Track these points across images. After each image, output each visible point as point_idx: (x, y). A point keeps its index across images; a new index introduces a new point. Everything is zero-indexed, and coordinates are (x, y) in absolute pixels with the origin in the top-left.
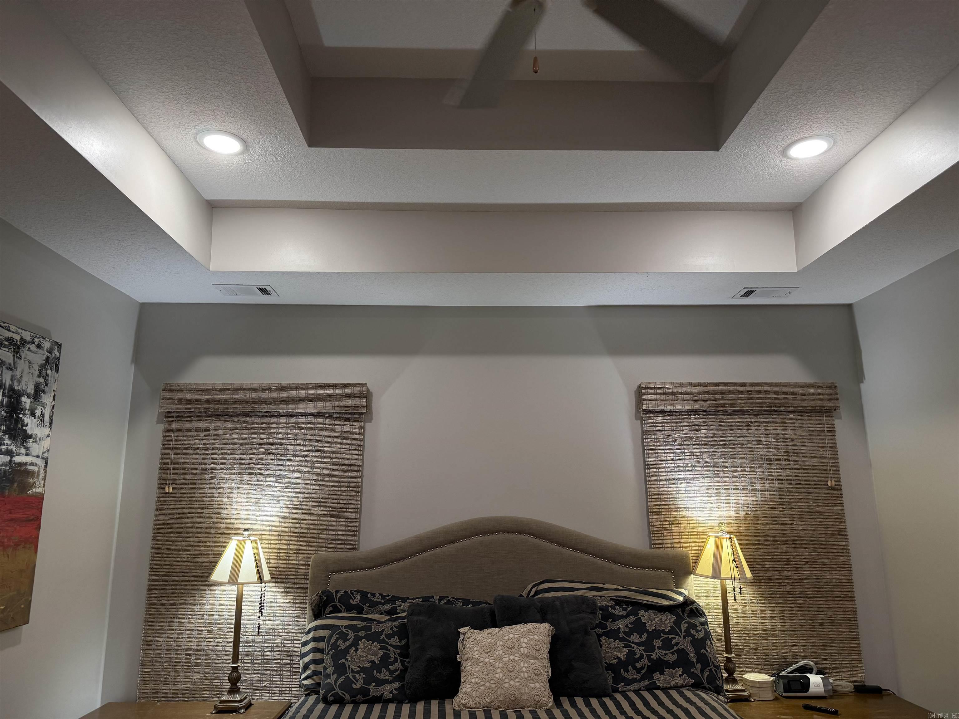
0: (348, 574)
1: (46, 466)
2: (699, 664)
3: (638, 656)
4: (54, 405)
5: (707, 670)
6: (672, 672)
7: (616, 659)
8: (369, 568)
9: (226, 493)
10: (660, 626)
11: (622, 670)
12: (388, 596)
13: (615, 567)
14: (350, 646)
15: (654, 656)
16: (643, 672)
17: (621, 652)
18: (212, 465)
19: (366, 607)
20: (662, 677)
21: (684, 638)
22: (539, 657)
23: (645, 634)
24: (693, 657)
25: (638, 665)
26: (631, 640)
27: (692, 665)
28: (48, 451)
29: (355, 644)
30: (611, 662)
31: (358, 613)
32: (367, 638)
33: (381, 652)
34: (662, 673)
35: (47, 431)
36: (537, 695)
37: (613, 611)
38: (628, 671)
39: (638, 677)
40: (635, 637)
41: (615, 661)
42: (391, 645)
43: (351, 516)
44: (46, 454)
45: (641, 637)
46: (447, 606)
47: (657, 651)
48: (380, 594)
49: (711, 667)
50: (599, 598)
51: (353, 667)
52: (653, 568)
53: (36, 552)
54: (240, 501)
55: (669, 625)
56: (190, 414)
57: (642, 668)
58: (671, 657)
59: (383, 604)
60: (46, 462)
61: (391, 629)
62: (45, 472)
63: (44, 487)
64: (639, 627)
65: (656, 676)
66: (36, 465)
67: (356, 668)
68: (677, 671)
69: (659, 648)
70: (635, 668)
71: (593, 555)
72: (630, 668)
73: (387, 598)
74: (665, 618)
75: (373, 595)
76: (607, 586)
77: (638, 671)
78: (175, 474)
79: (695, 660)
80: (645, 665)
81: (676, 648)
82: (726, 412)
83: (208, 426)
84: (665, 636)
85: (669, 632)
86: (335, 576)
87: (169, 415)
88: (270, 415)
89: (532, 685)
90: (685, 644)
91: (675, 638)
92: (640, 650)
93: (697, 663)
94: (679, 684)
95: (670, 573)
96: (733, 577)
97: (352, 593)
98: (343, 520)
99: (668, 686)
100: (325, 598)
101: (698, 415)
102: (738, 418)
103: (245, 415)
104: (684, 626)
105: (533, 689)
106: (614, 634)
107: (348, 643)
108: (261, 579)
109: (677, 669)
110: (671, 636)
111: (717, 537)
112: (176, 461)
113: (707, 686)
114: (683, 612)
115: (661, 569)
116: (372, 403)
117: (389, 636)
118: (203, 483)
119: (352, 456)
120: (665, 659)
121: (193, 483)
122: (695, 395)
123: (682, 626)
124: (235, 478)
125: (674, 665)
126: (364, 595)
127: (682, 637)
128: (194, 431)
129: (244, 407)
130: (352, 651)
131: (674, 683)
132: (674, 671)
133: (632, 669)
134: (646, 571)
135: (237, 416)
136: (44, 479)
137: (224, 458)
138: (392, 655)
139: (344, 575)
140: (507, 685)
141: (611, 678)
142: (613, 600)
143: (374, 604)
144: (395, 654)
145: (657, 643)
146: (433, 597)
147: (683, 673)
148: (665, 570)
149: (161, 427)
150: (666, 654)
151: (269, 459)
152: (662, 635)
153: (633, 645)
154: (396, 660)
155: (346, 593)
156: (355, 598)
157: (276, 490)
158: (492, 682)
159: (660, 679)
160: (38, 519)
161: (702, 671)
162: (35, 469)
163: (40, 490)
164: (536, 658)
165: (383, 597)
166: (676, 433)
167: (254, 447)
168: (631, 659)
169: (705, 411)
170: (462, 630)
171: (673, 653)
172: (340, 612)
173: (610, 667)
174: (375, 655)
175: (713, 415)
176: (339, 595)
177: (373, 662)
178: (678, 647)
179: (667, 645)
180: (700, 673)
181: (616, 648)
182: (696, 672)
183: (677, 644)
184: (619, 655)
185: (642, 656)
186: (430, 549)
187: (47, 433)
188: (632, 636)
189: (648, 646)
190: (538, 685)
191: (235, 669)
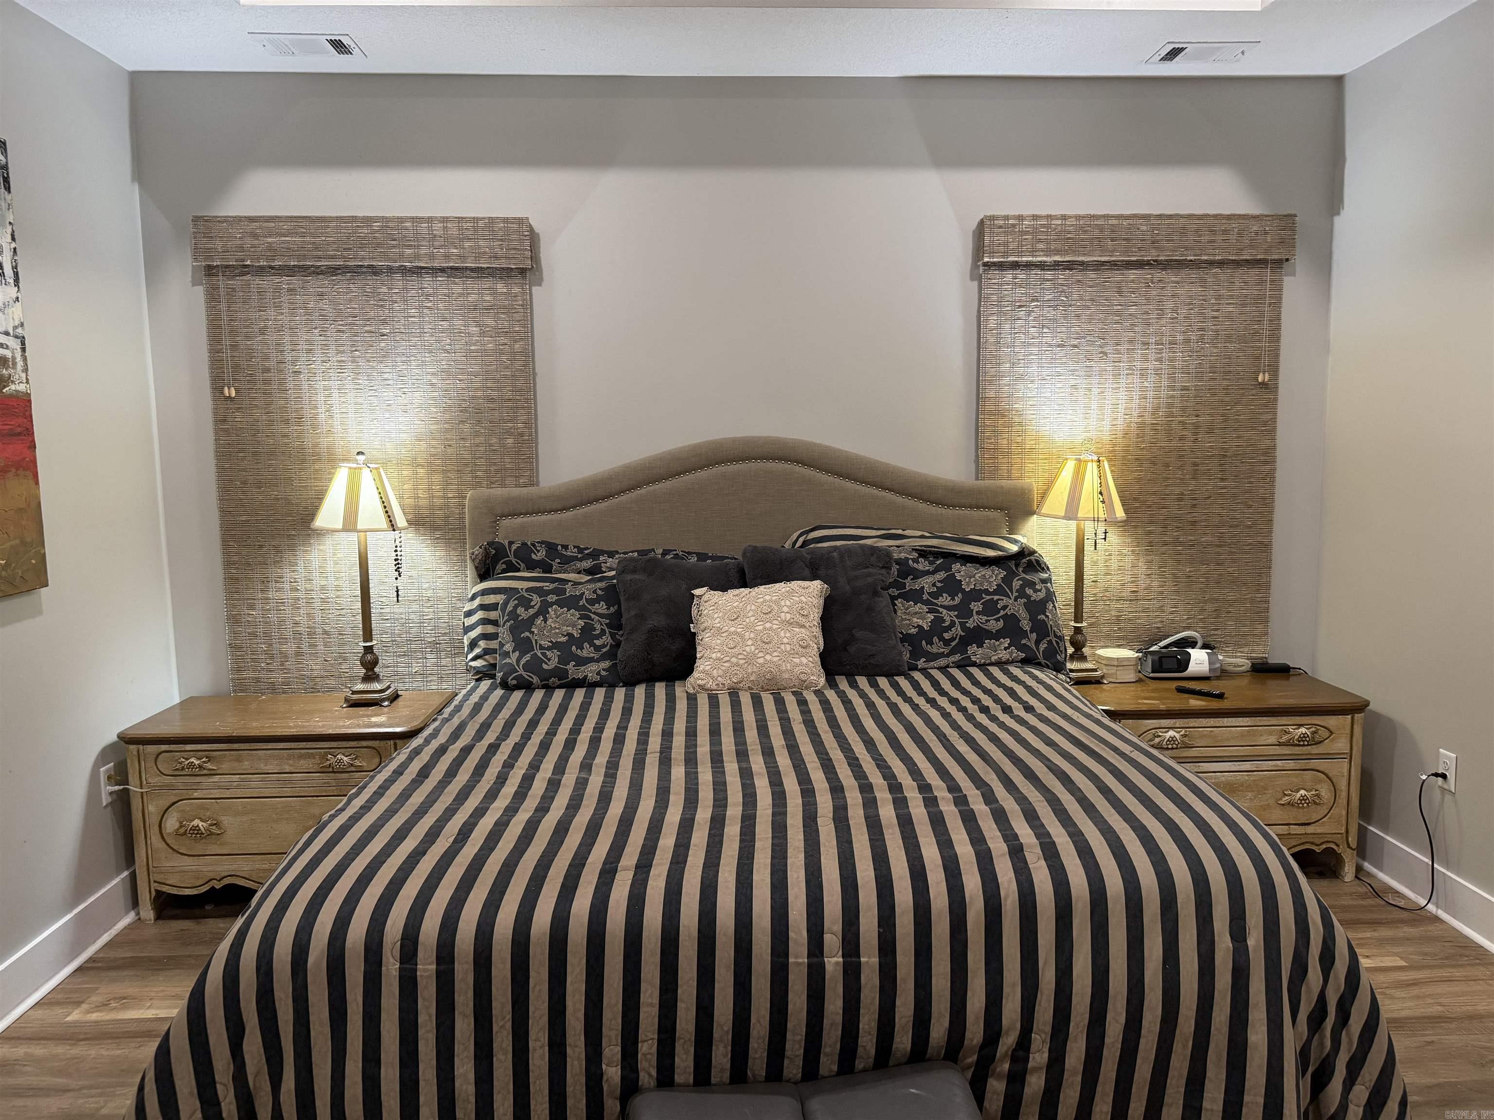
0: (526, 519)
1: (23, 350)
2: (1035, 634)
3: (947, 624)
4: (15, 249)
5: (1045, 641)
6: (994, 643)
7: (916, 628)
8: (556, 511)
9: (321, 398)
10: (982, 584)
11: (924, 642)
12: (587, 549)
13: (922, 506)
14: (536, 616)
15: (971, 624)
16: (953, 644)
17: (923, 618)
18: (294, 353)
19: (555, 564)
20: (980, 651)
21: (1016, 600)
22: (807, 625)
23: (960, 595)
24: (1026, 625)
25: (947, 636)
26: (939, 604)
27: (1024, 634)
28: (22, 325)
29: (543, 612)
30: (909, 632)
31: (544, 572)
32: (560, 604)
33: (581, 623)
34: (980, 645)
35: (12, 291)
36: (803, 673)
37: (915, 565)
38: (932, 644)
39: (946, 651)
40: (945, 599)
41: (913, 631)
42: (594, 613)
43: (522, 435)
44: (19, 331)
45: (953, 599)
46: (674, 561)
47: (975, 617)
48: (575, 547)
49: (1051, 638)
50: (896, 549)
51: (542, 643)
52: (978, 507)
53: (37, 483)
54: (344, 410)
55: (995, 583)
56: (245, 270)
57: (953, 639)
58: (995, 625)
59: (581, 560)
60: (23, 343)
61: (595, 592)
62: (25, 359)
63: (27, 382)
64: (952, 586)
65: (972, 649)
66: (7, 347)
67: (545, 643)
68: (1001, 643)
69: (978, 613)
70: (941, 638)
71: (890, 490)
72: (935, 640)
73: (586, 552)
74: (990, 573)
75: (565, 547)
76: (908, 533)
77: (947, 643)
78: (236, 367)
79: (1029, 629)
80: (957, 635)
81: (1002, 613)
82: (1114, 265)
83: (277, 290)
84: (988, 597)
85: (995, 593)
86: (506, 522)
87: (210, 271)
88: (375, 271)
89: (797, 660)
90: (1017, 608)
91: (1003, 600)
92: (951, 616)
93: (1031, 632)
94: (1003, 660)
95: (1002, 513)
96: (1096, 516)
97: (534, 545)
98: (510, 441)
99: (988, 662)
100: (493, 552)
101: (1071, 269)
102: (1133, 274)
103: (334, 271)
104: (1016, 584)
105: (797, 665)
106: (915, 596)
107: (532, 611)
108: (392, 525)
109: (1002, 640)
110: (996, 598)
111: (1079, 460)
112: (234, 347)
113: (1043, 661)
114: (1017, 566)
115: (989, 508)
116: (539, 252)
117: (592, 602)
118: (283, 381)
119: (515, 341)
120: (986, 627)
121: (267, 382)
122: (1069, 236)
123: (1014, 584)
124: (333, 374)
125: (997, 636)
126: (551, 547)
127: (1013, 598)
128: (255, 297)
129: (333, 257)
130: (539, 621)
131: (996, 657)
132: (997, 643)
133: (937, 640)
134: (967, 512)
135: (322, 273)
136: (26, 370)
137: (310, 342)
138: (598, 626)
139: (519, 520)
140: (761, 661)
141: (908, 652)
142: (916, 550)
143: (567, 561)
144: (601, 624)
145: (976, 606)
146: (653, 550)
147: (1010, 645)
148: (996, 509)
149: (200, 290)
150: (987, 621)
151: (383, 345)
152: (984, 596)
153: (941, 610)
154: (603, 632)
155: (524, 544)
156: (538, 551)
157: (399, 393)
158: (740, 657)
159: (976, 653)
160: (29, 432)
161: (1037, 643)
162: (8, 353)
163: (22, 387)
164: (803, 626)
165: (580, 550)
166: (1033, 301)
167: (357, 325)
168: (938, 628)
169: (1082, 263)
170: (697, 592)
171: (997, 620)
172: (518, 570)
173: (906, 638)
174: (574, 626)
175: (1093, 270)
176: (514, 547)
177: (570, 635)
178: (1005, 612)
179: (990, 609)
180: (1034, 646)
181: (916, 613)
182: (1028, 644)
183: (1005, 607)
184: (920, 622)
185: (953, 624)
186: (647, 484)
187: (14, 296)
188: (940, 598)
189: (964, 611)
190: (804, 660)
191: (369, 650)
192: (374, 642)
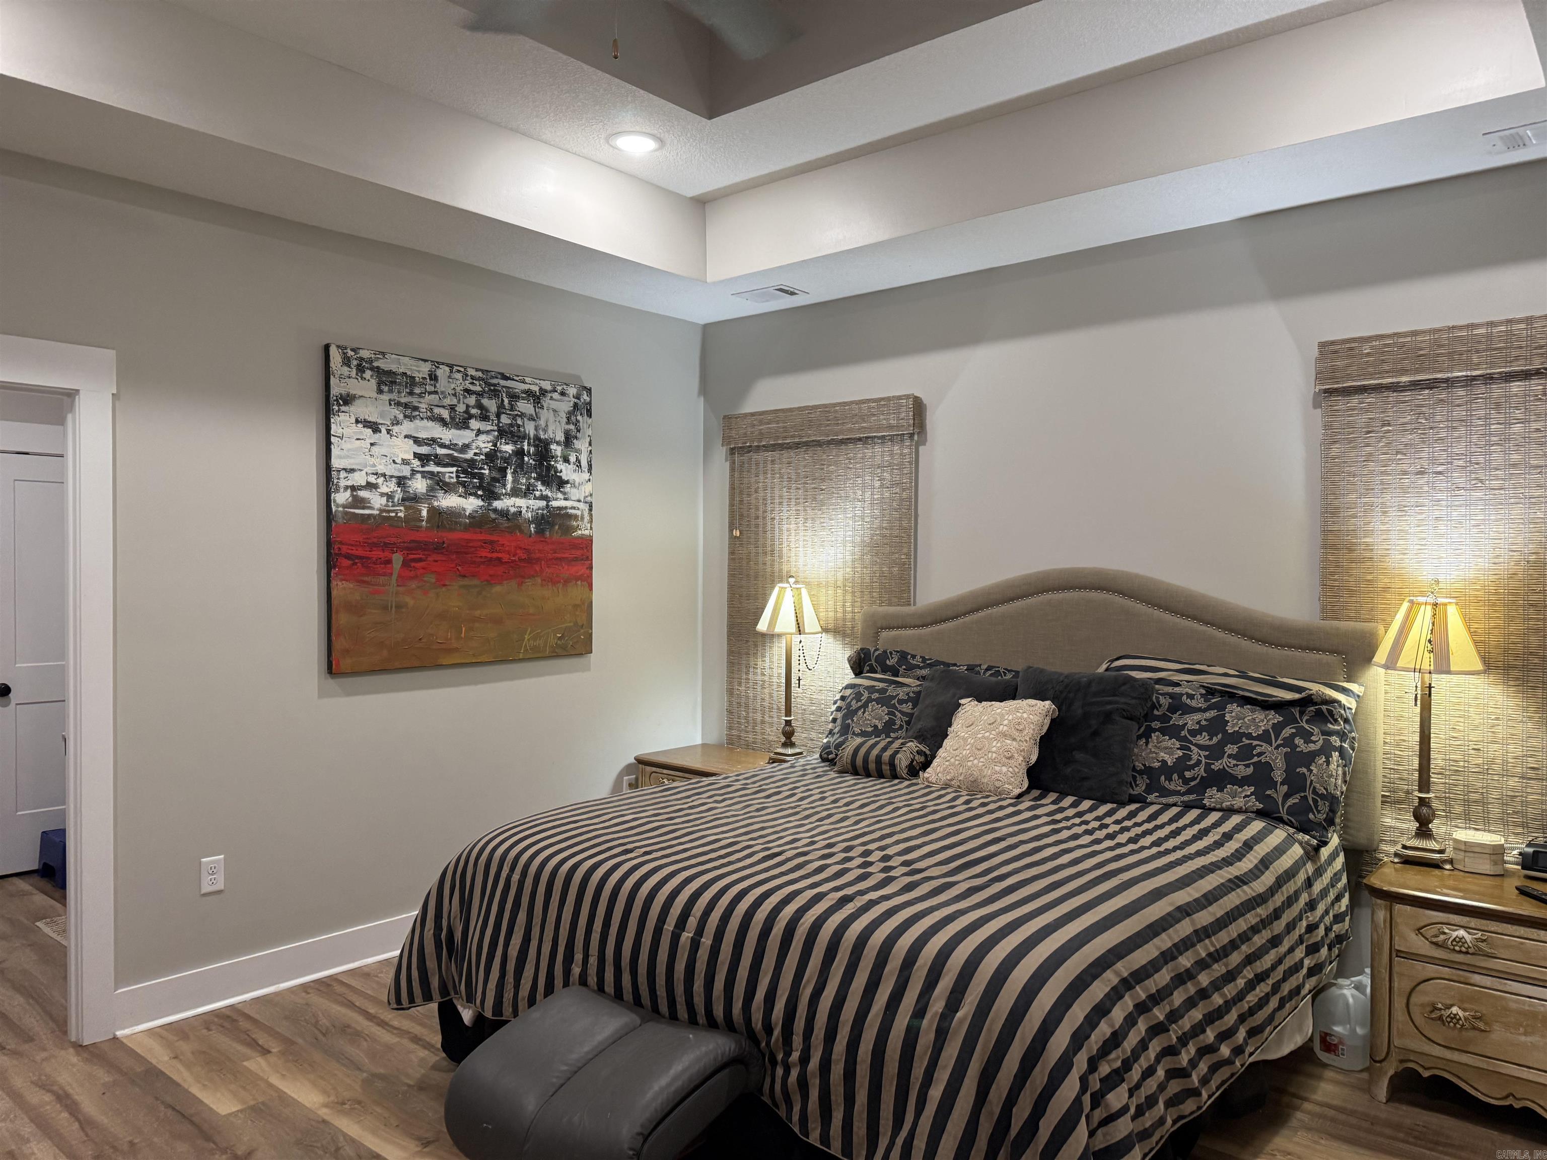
0: (897, 632)
1: (591, 510)
2: (1286, 787)
3: (1192, 762)
4: (591, 451)
5: (1298, 796)
6: (1236, 790)
7: (1159, 762)
8: (918, 627)
9: (785, 537)
10: (1248, 727)
11: (1163, 778)
12: (931, 659)
13: (1245, 644)
14: (859, 708)
15: (1217, 766)
16: (1192, 784)
17: (1171, 754)
18: (772, 505)
19: (901, 670)
20: (1219, 795)
21: (1277, 748)
22: (1018, 739)
23: (1220, 736)
24: (1278, 775)
25: (1188, 774)
26: (1194, 742)
27: (1273, 785)
28: (591, 495)
29: (865, 706)
30: (1152, 765)
31: (893, 675)
32: (878, 701)
33: (887, 717)
34: (1221, 790)
35: (586, 476)
36: (998, 780)
37: (1188, 701)
38: (1170, 780)
39: (1183, 790)
40: (1203, 739)
41: (1157, 765)
42: (900, 711)
43: (904, 564)
44: (589, 499)
45: (1211, 739)
47: (1225, 759)
48: (921, 657)
49: (1307, 794)
50: (1186, 683)
51: (856, 729)
52: (1311, 650)
53: (591, 588)
54: (797, 545)
55: (1263, 728)
56: (750, 449)
57: (1193, 779)
58: (1242, 770)
59: (921, 668)
60: (591, 506)
61: (907, 694)
62: (591, 515)
63: (591, 528)
64: (1217, 726)
65: (1212, 792)
66: (578, 509)
67: (857, 730)
68: (1244, 791)
69: (1230, 756)
70: (1181, 776)
71: (1213, 625)
72: (1175, 776)
73: (928, 662)
74: (1262, 717)
75: (914, 657)
76: (1211, 669)
77: (1186, 781)
78: (741, 516)
79: (1280, 780)
80: (1198, 775)
81: (1256, 759)
82: (1489, 379)
83: (765, 462)
84: (1248, 742)
85: (1258, 738)
86: (885, 634)
87: (732, 451)
88: (819, 444)
89: (997, 768)
90: (1275, 757)
91: (1262, 746)
92: (1200, 756)
93: (1282, 783)
94: (1236, 807)
95: (1339, 658)
96: (1418, 667)
97: (891, 653)
98: (896, 569)
99: (1218, 806)
100: (863, 656)
101: (1431, 388)
102: (1516, 387)
103: (797, 446)
104: (1287, 731)
105: (996, 773)
106: (1174, 732)
107: (860, 704)
108: (800, 631)
109: (1246, 787)
110: (1255, 743)
111: (1411, 602)
112: (741, 501)
113: (1285, 817)
114: (1302, 713)
115: (1324, 651)
116: (926, 419)
117: (901, 702)
118: (765, 525)
119: (904, 490)
120: (1232, 772)
121: (757, 526)
122: (1422, 352)
123: (1284, 732)
124: (793, 520)
125: (1242, 782)
126: (903, 656)
127: (1274, 745)
128: (754, 467)
129: (793, 437)
130: (860, 713)
131: (1228, 803)
132: (1240, 790)
133: (1177, 778)
134: (1299, 654)
135: (790, 448)
136: (591, 522)
137: (781, 497)
138: (898, 722)
139: (894, 633)
140: (970, 764)
141: (1145, 784)
142: (1203, 687)
143: (911, 668)
144: (902, 721)
145: (1231, 749)
146: (980, 665)
147: (1252, 794)
148: (1332, 652)
149: (728, 464)
150: (1235, 765)
151: (822, 497)
152: (1244, 739)
153: (1193, 747)
154: (901, 727)
155: (885, 652)
156: (892, 658)
157: (829, 533)
158: (957, 758)
159: (1212, 796)
160: (589, 558)
161: (1287, 796)
162: (579, 513)
163: (587, 532)
164: (1014, 739)
165: (924, 659)
166: (1383, 425)
167: (807, 484)
168: (1182, 765)
169: (1447, 380)
170: (962, 701)
171: (1247, 766)
172: (876, 672)
173: (1148, 771)
174: (880, 719)
175: (1462, 386)
176: (877, 653)
177: (876, 727)
178: (1260, 759)
179: (1245, 754)
180: (1280, 799)
181: (1166, 748)
182: (1275, 796)
183: (1260, 754)
184: (1166, 757)
185: (1199, 762)
186: (987, 607)
187: (587, 478)
188: (1198, 736)
189: (1216, 752)
190: (1004, 769)
191: (788, 723)
192: (792, 718)
